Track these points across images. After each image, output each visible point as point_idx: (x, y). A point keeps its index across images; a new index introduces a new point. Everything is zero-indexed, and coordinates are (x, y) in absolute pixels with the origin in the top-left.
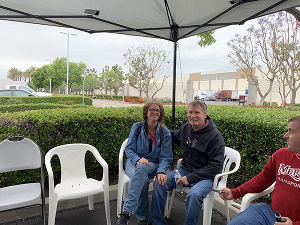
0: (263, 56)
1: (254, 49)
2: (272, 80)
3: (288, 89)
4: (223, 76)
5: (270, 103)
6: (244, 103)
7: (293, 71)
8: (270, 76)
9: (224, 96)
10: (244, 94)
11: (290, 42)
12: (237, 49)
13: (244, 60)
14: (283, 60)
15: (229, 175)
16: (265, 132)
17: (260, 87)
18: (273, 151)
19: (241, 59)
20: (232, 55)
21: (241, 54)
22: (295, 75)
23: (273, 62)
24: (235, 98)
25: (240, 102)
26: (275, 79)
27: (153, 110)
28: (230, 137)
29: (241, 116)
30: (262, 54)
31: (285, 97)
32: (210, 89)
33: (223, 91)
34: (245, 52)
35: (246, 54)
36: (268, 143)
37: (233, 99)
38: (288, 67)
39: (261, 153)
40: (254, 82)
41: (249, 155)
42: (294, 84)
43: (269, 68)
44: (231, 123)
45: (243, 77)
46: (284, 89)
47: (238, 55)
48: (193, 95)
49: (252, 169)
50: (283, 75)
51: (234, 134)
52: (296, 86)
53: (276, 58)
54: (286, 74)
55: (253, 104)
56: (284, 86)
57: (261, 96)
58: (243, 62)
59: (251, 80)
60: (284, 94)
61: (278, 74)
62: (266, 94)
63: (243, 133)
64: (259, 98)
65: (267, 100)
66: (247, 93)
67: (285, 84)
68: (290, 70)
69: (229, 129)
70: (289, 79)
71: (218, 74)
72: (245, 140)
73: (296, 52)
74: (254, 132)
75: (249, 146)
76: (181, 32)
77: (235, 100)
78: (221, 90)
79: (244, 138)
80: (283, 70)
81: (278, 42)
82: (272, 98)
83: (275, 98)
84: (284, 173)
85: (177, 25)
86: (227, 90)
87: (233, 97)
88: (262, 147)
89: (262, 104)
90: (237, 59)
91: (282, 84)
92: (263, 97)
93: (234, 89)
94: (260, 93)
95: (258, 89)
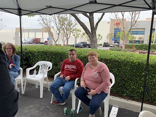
0: (54, 22)
1: (50, 18)
2: (59, 34)
3: (65, 38)
4: (35, 31)
5: (58, 44)
6: (47, 44)
7: (67, 30)
8: (58, 32)
9: (36, 41)
10: (47, 40)
11: (65, 17)
12: (42, 17)
13: (46, 23)
14: (63, 25)
15: (48, 71)
16: (60, 55)
17: (54, 37)
18: (62, 61)
19: (44, 23)
20: (40, 20)
21: (44, 20)
22: (68, 32)
23: (59, 26)
24: (42, 42)
25: (45, 44)
26: (60, 34)
27: (8, 48)
28: (47, 58)
29: (50, 49)
30: (54, 21)
31: (64, 42)
32: (28, 37)
33: (36, 39)
34: (46, 20)
35: (47, 20)
36: (61, 58)
37: (41, 43)
38: (65, 28)
39: (58, 62)
40: (51, 34)
41: (54, 64)
42: (67, 36)
43: (57, 28)
44: (47, 52)
45: (46, 32)
46: (64, 38)
47: (43, 20)
48: (19, 40)
49: (56, 69)
50: (63, 32)
51: (48, 56)
52: (68, 37)
53: (60, 24)
54: (64, 31)
55: (51, 45)
56: (64, 37)
57: (55, 41)
58: (45, 24)
59: (49, 33)
60: (64, 40)
61: (61, 31)
62: (57, 41)
63: (52, 56)
64: (54, 42)
65: (57, 43)
66: (48, 40)
67: (64, 36)
68: (66, 30)
69: (46, 55)
70: (65, 34)
71: (33, 29)
72: (53, 58)
73: (68, 22)
74: (56, 55)
75: (54, 60)
76: (23, 12)
77: (42, 43)
78: (34, 38)
79: (52, 58)
80: (63, 29)
81: (60, 16)
82: (59, 42)
83: (60, 42)
84: (67, 67)
85: (21, 9)
86: (38, 38)
87: (41, 42)
88: (59, 60)
89: (55, 45)
90: (42, 22)
91: (63, 36)
92: (56, 42)
93: (42, 38)
94: (54, 40)
95: (53, 38)
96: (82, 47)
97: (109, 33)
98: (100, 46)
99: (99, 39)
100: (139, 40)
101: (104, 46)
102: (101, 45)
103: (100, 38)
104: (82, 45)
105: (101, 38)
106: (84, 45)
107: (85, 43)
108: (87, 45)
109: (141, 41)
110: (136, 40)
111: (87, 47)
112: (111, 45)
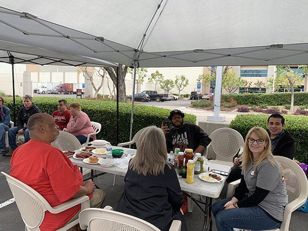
2: (103, 77)
4: (64, 69)
5: (103, 95)
6: (81, 95)
8: (102, 72)
9: (66, 89)
17: (94, 82)
25: (78, 95)
32: (51, 82)
33: (65, 84)
40: (88, 77)
48: (31, 88)
55: (89, 96)
57: (95, 89)
59: (86, 75)
62: (99, 88)
64: (94, 92)
65: (101, 92)
66: (83, 87)
77: (75, 93)
78: (62, 83)
86: (68, 83)
87: (74, 90)
89: (96, 97)
92: (97, 91)
93: (76, 82)
94: (94, 87)
95: (92, 83)
96: (147, 101)
97: (202, 74)
98: (186, 99)
99: (182, 86)
100: (257, 87)
101: (191, 99)
102: (187, 96)
103: (184, 82)
104: (147, 95)
105: (187, 83)
106: (151, 96)
107: (155, 92)
108: (158, 96)
109: (260, 89)
110: (251, 87)
111: (158, 100)
112: (204, 97)
